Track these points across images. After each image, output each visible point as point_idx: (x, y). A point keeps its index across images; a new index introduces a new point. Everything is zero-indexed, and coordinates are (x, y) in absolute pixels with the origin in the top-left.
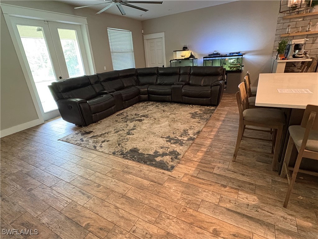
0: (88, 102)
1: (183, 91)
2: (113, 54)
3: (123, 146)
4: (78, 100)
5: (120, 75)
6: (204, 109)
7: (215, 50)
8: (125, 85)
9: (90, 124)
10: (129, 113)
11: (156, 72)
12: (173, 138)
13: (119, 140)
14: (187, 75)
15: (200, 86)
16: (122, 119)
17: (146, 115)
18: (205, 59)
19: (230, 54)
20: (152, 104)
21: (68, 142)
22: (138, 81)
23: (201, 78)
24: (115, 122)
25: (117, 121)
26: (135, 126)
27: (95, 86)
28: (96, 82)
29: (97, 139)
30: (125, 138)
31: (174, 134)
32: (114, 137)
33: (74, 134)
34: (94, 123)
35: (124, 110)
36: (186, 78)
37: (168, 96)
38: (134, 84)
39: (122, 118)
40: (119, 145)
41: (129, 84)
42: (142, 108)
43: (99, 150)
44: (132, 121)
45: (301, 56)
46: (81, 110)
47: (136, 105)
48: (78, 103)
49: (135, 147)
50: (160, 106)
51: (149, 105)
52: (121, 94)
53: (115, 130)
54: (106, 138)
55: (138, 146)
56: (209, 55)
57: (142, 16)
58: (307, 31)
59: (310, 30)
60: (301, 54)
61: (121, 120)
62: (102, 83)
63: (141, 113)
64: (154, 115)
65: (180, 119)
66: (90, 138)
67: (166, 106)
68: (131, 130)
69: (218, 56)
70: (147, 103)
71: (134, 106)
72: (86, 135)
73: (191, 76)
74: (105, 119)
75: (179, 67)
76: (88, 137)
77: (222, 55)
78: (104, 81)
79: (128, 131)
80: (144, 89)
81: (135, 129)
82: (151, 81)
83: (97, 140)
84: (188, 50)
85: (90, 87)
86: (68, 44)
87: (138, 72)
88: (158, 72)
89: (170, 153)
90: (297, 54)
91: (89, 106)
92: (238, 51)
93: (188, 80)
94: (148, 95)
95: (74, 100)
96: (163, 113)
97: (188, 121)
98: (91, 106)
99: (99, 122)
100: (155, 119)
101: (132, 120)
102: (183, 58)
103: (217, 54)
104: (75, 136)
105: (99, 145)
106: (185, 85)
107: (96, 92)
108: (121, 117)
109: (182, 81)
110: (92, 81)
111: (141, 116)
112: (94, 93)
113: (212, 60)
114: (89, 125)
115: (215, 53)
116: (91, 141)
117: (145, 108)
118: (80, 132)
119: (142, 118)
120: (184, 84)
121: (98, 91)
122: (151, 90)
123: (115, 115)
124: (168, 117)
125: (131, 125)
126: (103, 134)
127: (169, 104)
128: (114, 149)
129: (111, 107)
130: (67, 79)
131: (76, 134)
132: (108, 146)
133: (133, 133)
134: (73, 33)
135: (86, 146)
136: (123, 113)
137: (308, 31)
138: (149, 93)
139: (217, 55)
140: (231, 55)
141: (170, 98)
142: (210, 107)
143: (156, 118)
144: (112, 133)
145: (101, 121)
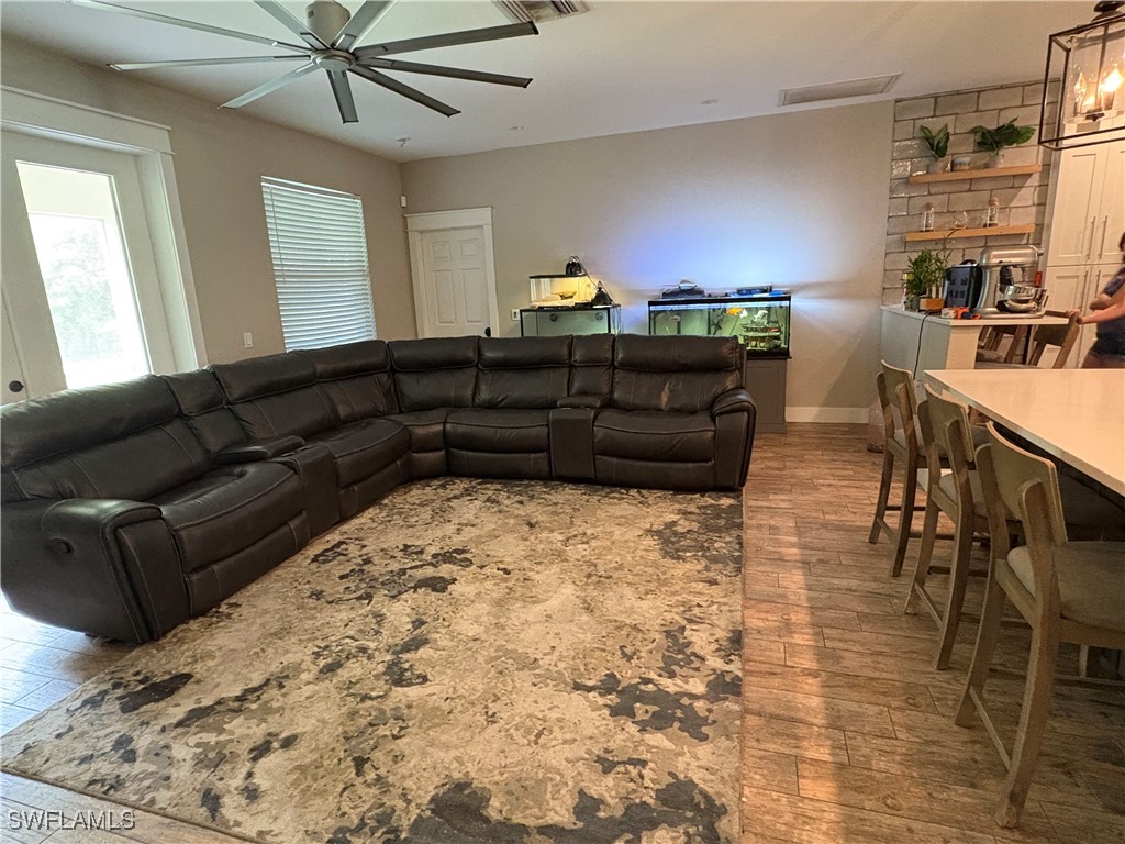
0: (165, 510)
1: (600, 433)
2: (285, 282)
3: (382, 771)
4: (112, 506)
5: (320, 368)
6: (692, 508)
7: (684, 279)
8: (343, 411)
9: (174, 627)
10: (371, 548)
11: (471, 354)
12: (636, 686)
13: (351, 729)
14: (604, 369)
15: (661, 410)
16: (345, 583)
17: (457, 551)
18: (652, 308)
19: (739, 292)
20: (466, 490)
21: (35, 777)
22: (395, 391)
23: (657, 379)
24: (311, 602)
25: (318, 595)
26: (423, 623)
27: (203, 423)
28: (209, 407)
29: (221, 731)
30: (382, 712)
31: (630, 658)
32: (323, 705)
33: (78, 703)
34: (195, 617)
35: (345, 528)
36: (601, 380)
37: (532, 455)
38: (382, 408)
39: (342, 577)
40: (360, 764)
41: (358, 408)
42: (426, 514)
43: (237, 824)
44: (400, 593)
45: (1024, 306)
46: (125, 563)
47: (396, 500)
48: (107, 529)
49: (457, 775)
50: (507, 501)
51: (455, 497)
52: (330, 458)
53: (317, 655)
54: (273, 724)
55: (472, 769)
56: (664, 294)
57: (407, 142)
58: (985, 226)
59: (996, 222)
60: (1026, 302)
61: (341, 589)
62: (241, 409)
63: (432, 539)
64: (494, 548)
65: (620, 568)
66: (180, 724)
67: (532, 497)
68: (407, 648)
69: (698, 297)
70: (443, 486)
71: (386, 501)
72: (152, 706)
73: (619, 375)
74: (254, 588)
75: (567, 337)
76: (163, 722)
77: (710, 295)
78: (248, 398)
79: (389, 658)
80: (427, 427)
81: (426, 642)
82: (452, 393)
83: (223, 738)
84: (584, 275)
85: (174, 429)
86: (72, 241)
87: (396, 355)
88: (480, 354)
89: (665, 802)
90: (1012, 300)
91: (174, 535)
92: (764, 283)
93: (606, 390)
94: (447, 452)
95: (86, 510)
96: (532, 538)
97: (663, 577)
98: (184, 534)
99: (223, 608)
100: (507, 572)
101: (397, 585)
102: (569, 303)
103: (692, 291)
104: (81, 722)
105: (237, 781)
106: (603, 407)
107: (208, 452)
108: (337, 568)
109: (583, 393)
110: (188, 402)
111: (435, 556)
112: (196, 458)
113: (678, 312)
114: (170, 635)
115: (684, 286)
116: (183, 750)
117: (441, 514)
118: (116, 686)
119: (445, 570)
120: (598, 404)
121: (215, 444)
122: (461, 429)
123: (302, 561)
124: (560, 556)
125: (399, 613)
126: (254, 690)
127: (539, 488)
128: (332, 802)
129: (285, 523)
130: (53, 396)
131: (85, 703)
132: (295, 784)
133: (419, 670)
134: (97, 187)
135: (153, 801)
136: (341, 543)
137: (990, 225)
138: (447, 442)
139: (691, 295)
140: (745, 295)
141: (546, 463)
142: (714, 495)
143: (509, 568)
144: (304, 676)
145: (232, 600)
